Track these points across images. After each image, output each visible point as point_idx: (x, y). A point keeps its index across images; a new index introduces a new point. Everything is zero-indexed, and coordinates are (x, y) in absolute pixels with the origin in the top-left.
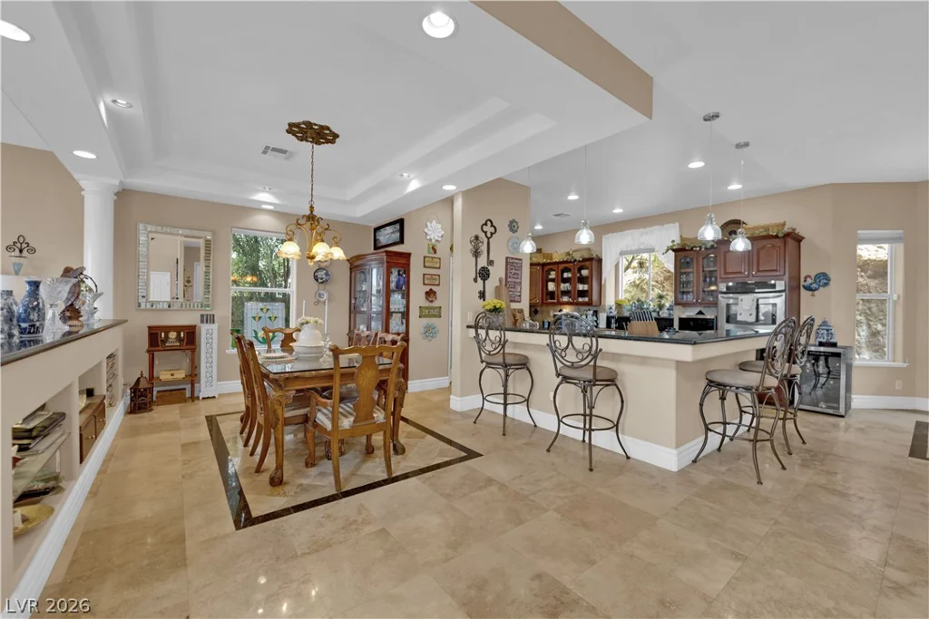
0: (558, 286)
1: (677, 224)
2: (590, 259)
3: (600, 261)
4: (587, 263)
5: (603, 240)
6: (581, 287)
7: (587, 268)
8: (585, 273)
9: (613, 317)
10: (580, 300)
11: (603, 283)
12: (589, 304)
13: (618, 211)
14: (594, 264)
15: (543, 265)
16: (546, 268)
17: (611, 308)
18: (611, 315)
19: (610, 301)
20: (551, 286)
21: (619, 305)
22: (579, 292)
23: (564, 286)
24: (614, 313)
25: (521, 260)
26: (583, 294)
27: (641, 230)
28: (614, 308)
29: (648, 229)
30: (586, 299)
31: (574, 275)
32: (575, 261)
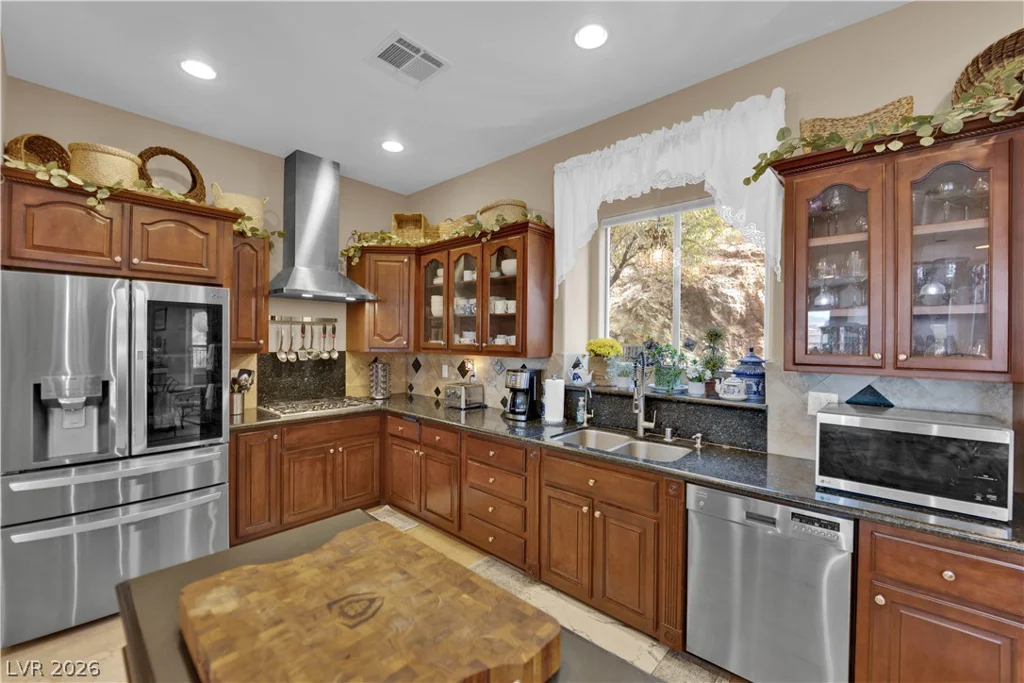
0: (448, 303)
1: (779, 93)
2: (521, 228)
3: (548, 235)
4: (514, 240)
5: (557, 178)
6: (501, 306)
7: (513, 254)
8: (509, 266)
9: (582, 391)
10: (500, 340)
11: (556, 296)
12: (519, 351)
14: (532, 241)
15: (420, 252)
16: (425, 260)
17: (576, 365)
18: (577, 383)
19: (574, 341)
20: (437, 305)
21: (598, 358)
22: (495, 318)
23: (463, 305)
24: (585, 378)
26: (505, 323)
27: (660, 134)
28: (585, 362)
29: (681, 128)
30: (512, 341)
31: (482, 274)
32: (484, 234)
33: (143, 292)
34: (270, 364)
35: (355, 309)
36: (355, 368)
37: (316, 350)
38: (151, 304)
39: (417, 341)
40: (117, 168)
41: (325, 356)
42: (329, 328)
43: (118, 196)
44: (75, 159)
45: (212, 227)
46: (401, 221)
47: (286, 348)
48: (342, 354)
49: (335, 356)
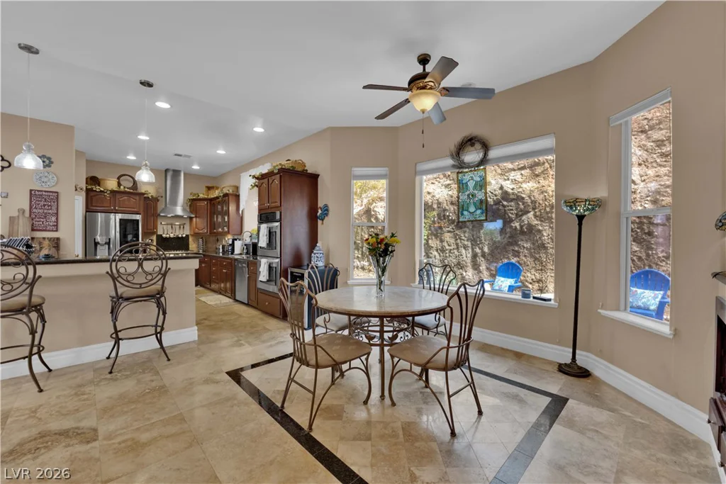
0: (217, 217)
3: (238, 196)
4: (226, 199)
12: (229, 233)
13: (221, 152)
15: (211, 200)
16: (212, 203)
18: (246, 242)
20: (215, 218)
22: (225, 222)
25: (57, 193)
31: (222, 208)
33: (119, 216)
34: (160, 238)
35: (191, 219)
36: (193, 241)
37: (176, 234)
38: (120, 220)
39: (210, 231)
40: (111, 184)
41: (180, 236)
42: (182, 227)
43: (113, 192)
44: (102, 183)
45: (137, 198)
46: (209, 188)
47: (166, 233)
48: (187, 236)
49: (184, 236)
